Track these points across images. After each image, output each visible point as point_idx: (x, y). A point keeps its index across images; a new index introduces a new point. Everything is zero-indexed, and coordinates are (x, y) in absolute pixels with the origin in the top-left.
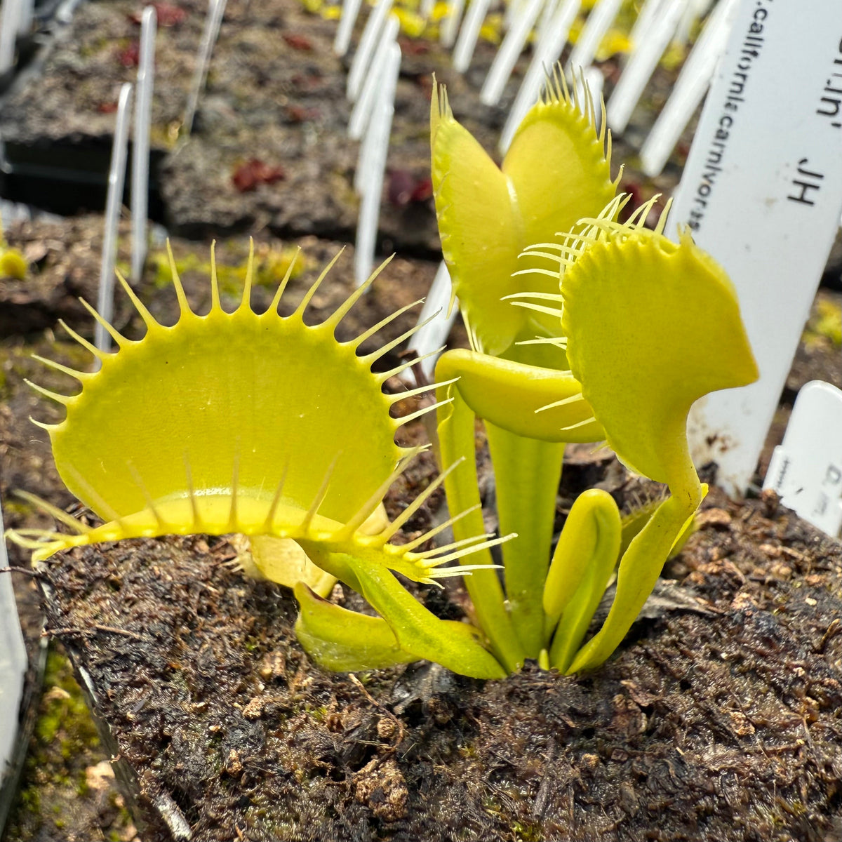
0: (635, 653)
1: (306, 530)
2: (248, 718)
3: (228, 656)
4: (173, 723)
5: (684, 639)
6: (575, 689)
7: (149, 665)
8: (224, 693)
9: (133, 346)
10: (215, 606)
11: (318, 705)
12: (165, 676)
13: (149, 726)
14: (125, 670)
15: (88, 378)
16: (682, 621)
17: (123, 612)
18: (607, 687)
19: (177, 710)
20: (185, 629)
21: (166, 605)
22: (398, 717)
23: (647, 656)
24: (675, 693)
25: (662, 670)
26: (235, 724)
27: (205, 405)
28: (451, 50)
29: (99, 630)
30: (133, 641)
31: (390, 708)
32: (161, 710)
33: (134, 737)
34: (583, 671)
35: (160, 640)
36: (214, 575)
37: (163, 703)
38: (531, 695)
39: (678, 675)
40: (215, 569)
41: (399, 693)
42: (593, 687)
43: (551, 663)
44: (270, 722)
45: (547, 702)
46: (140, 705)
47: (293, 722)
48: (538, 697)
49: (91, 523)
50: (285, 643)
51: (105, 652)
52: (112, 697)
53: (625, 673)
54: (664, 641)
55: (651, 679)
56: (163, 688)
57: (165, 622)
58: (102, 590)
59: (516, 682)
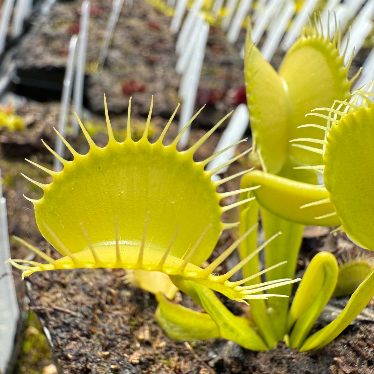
0: (341, 342)
1: (182, 271)
2: (132, 363)
3: (121, 328)
4: (92, 362)
5: (370, 337)
6: (307, 360)
7: (80, 330)
8: (119, 348)
9: (82, 157)
10: (114, 300)
11: (167, 358)
12: (88, 336)
13: (80, 362)
14: (68, 331)
15: (56, 174)
16: (368, 327)
17: (68, 300)
18: (326, 361)
19: (94, 355)
20: (99, 311)
21: (90, 298)
22: (212, 368)
23: (349, 345)
24: (364, 367)
25: (358, 354)
26: (125, 366)
27: (120, 193)
28: (226, 33)
29: (55, 310)
30: (72, 316)
31: (207, 362)
32: (86, 355)
33: (72, 368)
34: (312, 350)
35: (86, 317)
36: (114, 283)
37: (87, 351)
38: (284, 361)
39: (367, 357)
40: (114, 280)
41: (211, 355)
42: (317, 360)
43: (291, 343)
44: (143, 366)
45: (293, 367)
46: (75, 350)
47: (155, 367)
48: (288, 363)
49: (53, 253)
50: (150, 322)
51: (58, 321)
52: (61, 345)
53: (336, 353)
54: (357, 337)
55: (351, 359)
56: (88, 342)
57: (89, 307)
58: (57, 288)
59: (275, 354)
